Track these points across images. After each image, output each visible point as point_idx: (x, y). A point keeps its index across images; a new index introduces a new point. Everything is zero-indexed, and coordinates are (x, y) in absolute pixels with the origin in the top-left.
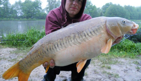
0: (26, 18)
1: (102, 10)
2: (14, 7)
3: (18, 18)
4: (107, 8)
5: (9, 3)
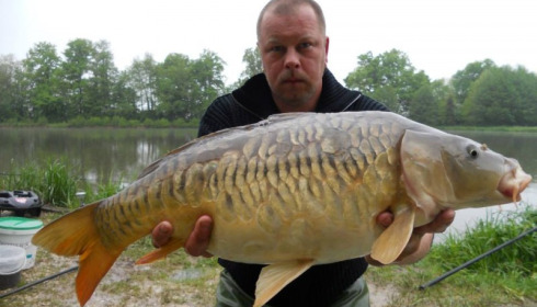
0: (166, 117)
1: (452, 88)
2: (129, 79)
3: (139, 119)
4: (474, 80)
5: (113, 64)
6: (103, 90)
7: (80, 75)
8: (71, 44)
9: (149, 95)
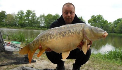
6: (33, 21)
7: (29, 17)
8: (27, 11)
9: (43, 23)
